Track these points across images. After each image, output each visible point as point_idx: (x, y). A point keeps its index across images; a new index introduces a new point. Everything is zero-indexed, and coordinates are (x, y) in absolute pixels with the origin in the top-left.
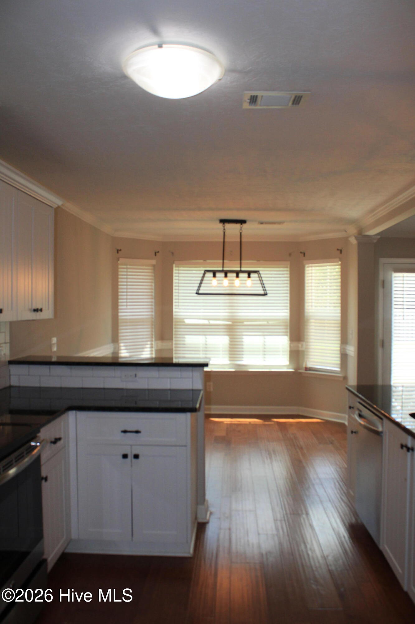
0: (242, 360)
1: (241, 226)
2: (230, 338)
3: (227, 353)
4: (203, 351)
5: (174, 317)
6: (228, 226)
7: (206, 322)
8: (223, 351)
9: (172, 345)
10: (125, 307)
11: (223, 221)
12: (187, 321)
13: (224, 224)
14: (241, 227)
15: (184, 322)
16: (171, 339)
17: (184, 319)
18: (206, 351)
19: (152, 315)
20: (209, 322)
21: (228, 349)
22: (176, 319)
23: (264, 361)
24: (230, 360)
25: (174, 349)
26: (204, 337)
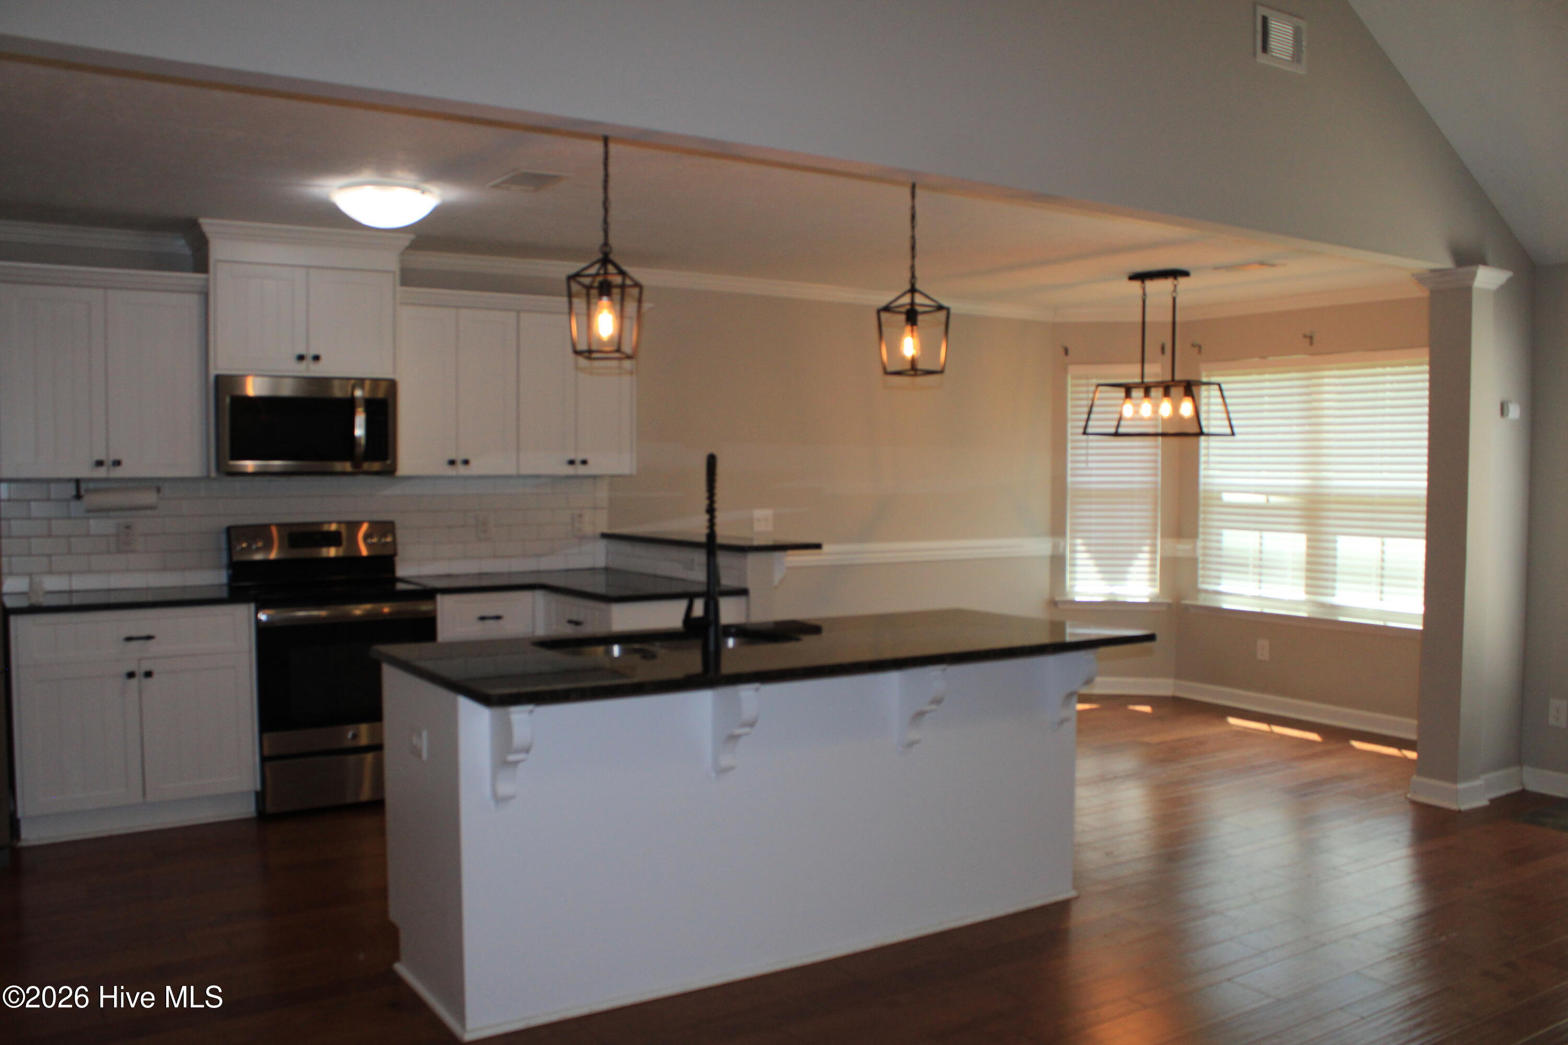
0: (1333, 595)
1: (1175, 282)
2: (1309, 540)
3: (1303, 574)
4: (1255, 566)
5: (1201, 487)
6: (1152, 285)
7: (1260, 499)
8: (1293, 570)
9: (1194, 549)
10: (1083, 465)
11: (1141, 277)
12: (1227, 498)
13: (1143, 282)
14: (1175, 286)
15: (1220, 499)
16: (1194, 535)
17: (1220, 492)
18: (1260, 567)
19: (1156, 483)
20: (1268, 501)
21: (1304, 566)
22: (1205, 491)
23: (1381, 600)
24: (1307, 593)
25: (1201, 559)
26: (1257, 534)
